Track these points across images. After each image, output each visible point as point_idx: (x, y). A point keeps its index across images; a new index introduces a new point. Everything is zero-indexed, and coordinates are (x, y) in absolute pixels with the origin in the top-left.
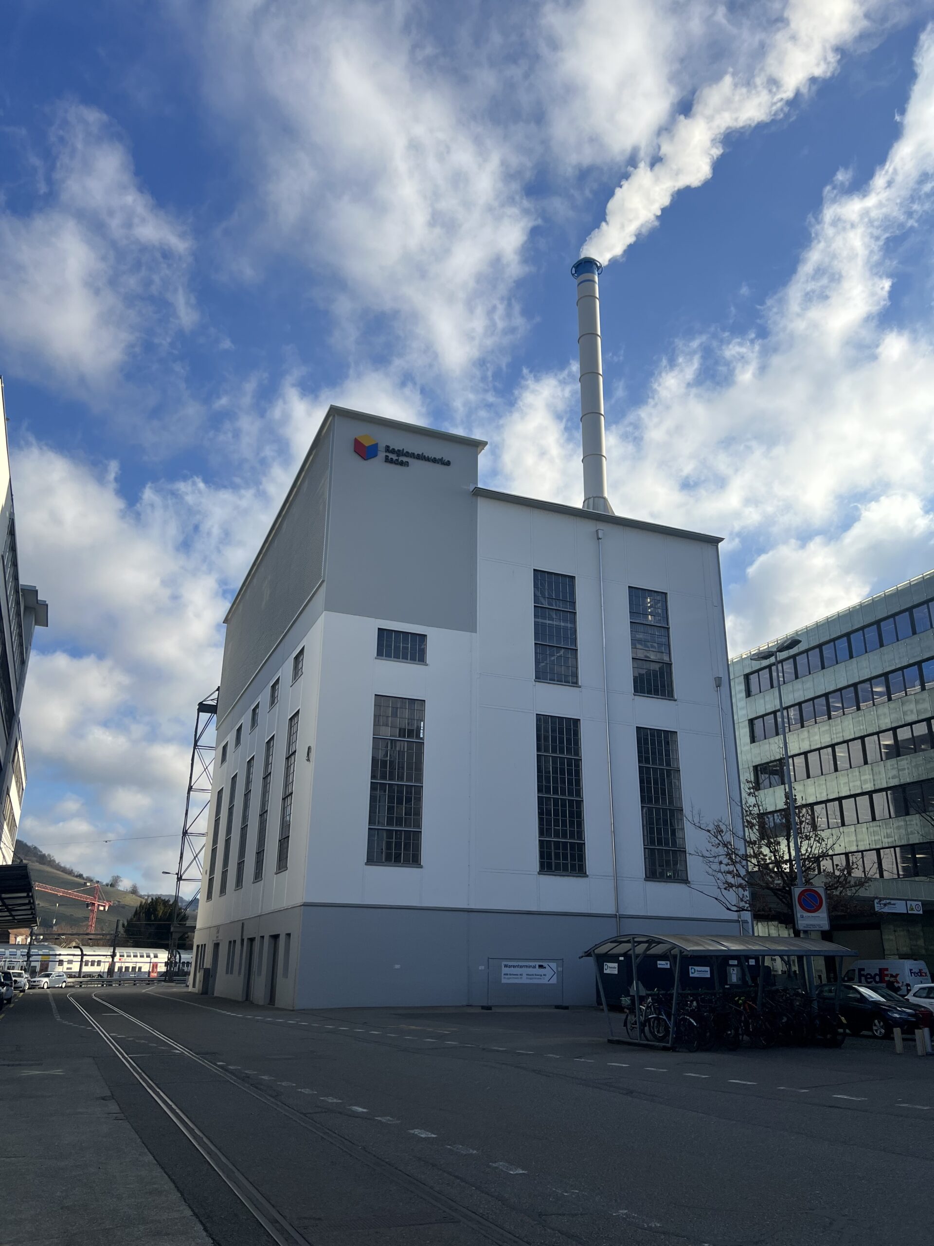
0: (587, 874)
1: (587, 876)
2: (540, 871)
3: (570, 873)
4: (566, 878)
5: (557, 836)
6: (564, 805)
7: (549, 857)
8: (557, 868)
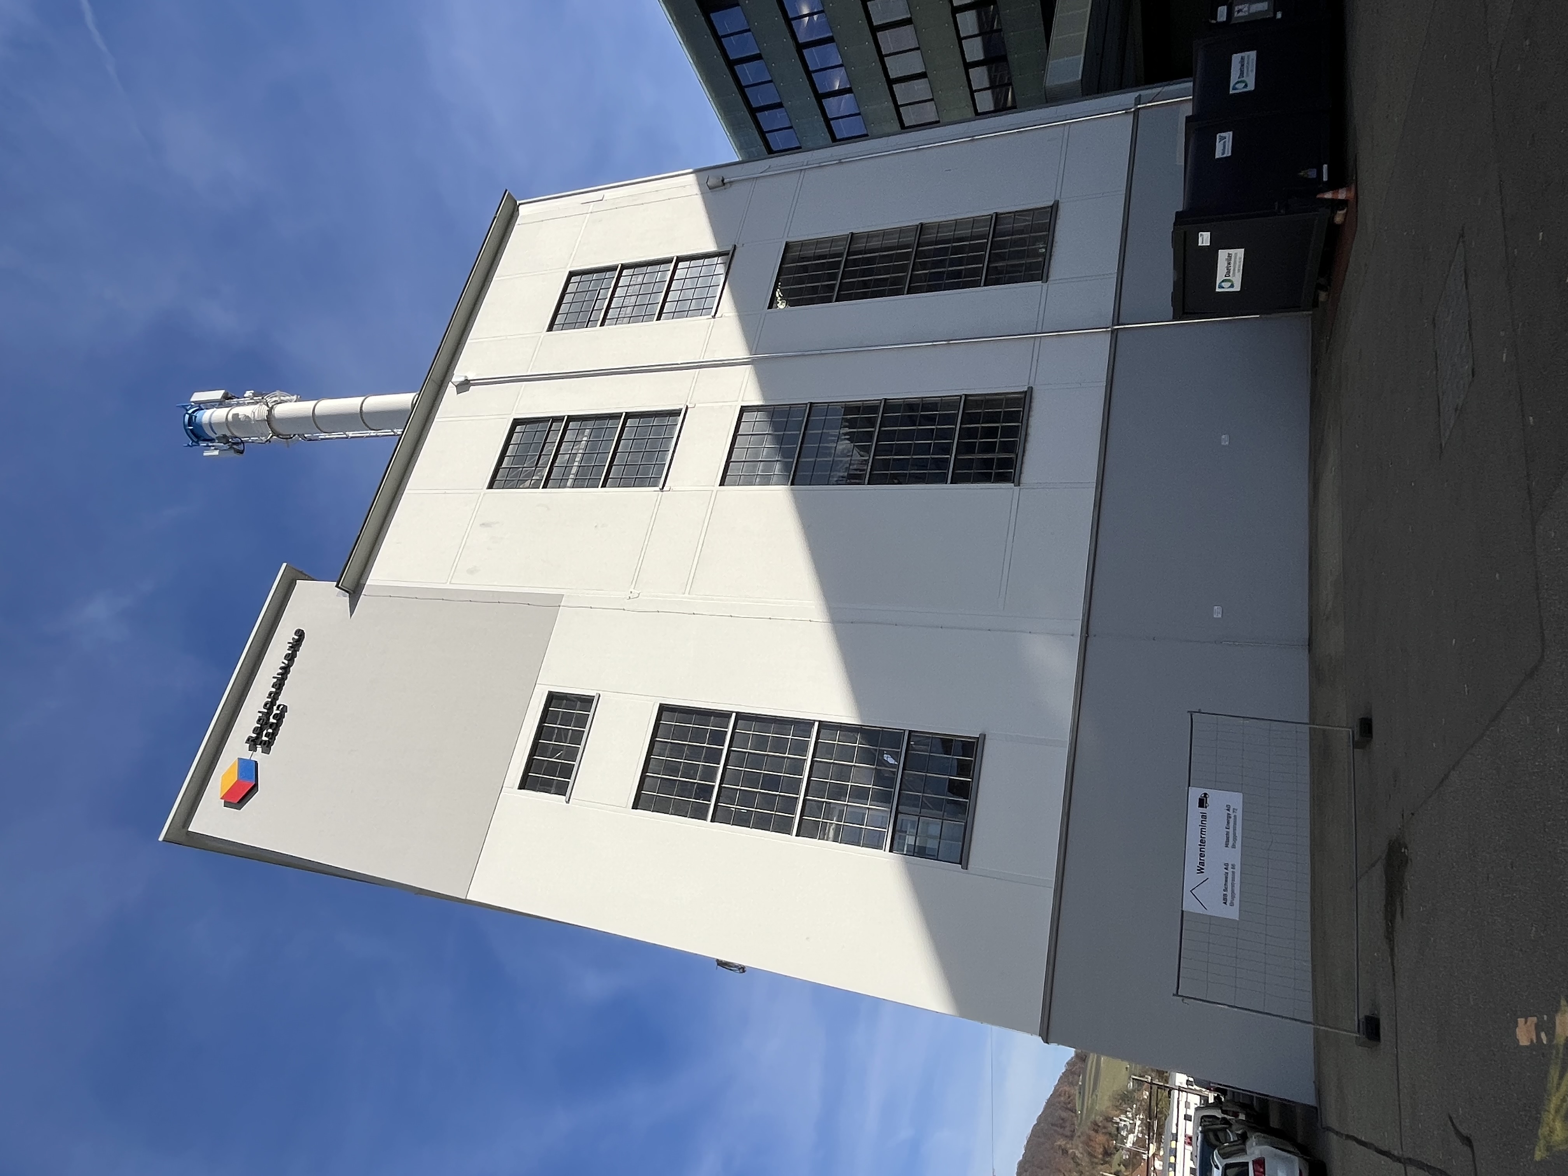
0: (1026, 389)
1: (1031, 389)
2: (1013, 482)
3: (1022, 422)
4: (1032, 431)
5: (947, 449)
6: (890, 435)
7: (988, 463)
8: (1010, 447)
